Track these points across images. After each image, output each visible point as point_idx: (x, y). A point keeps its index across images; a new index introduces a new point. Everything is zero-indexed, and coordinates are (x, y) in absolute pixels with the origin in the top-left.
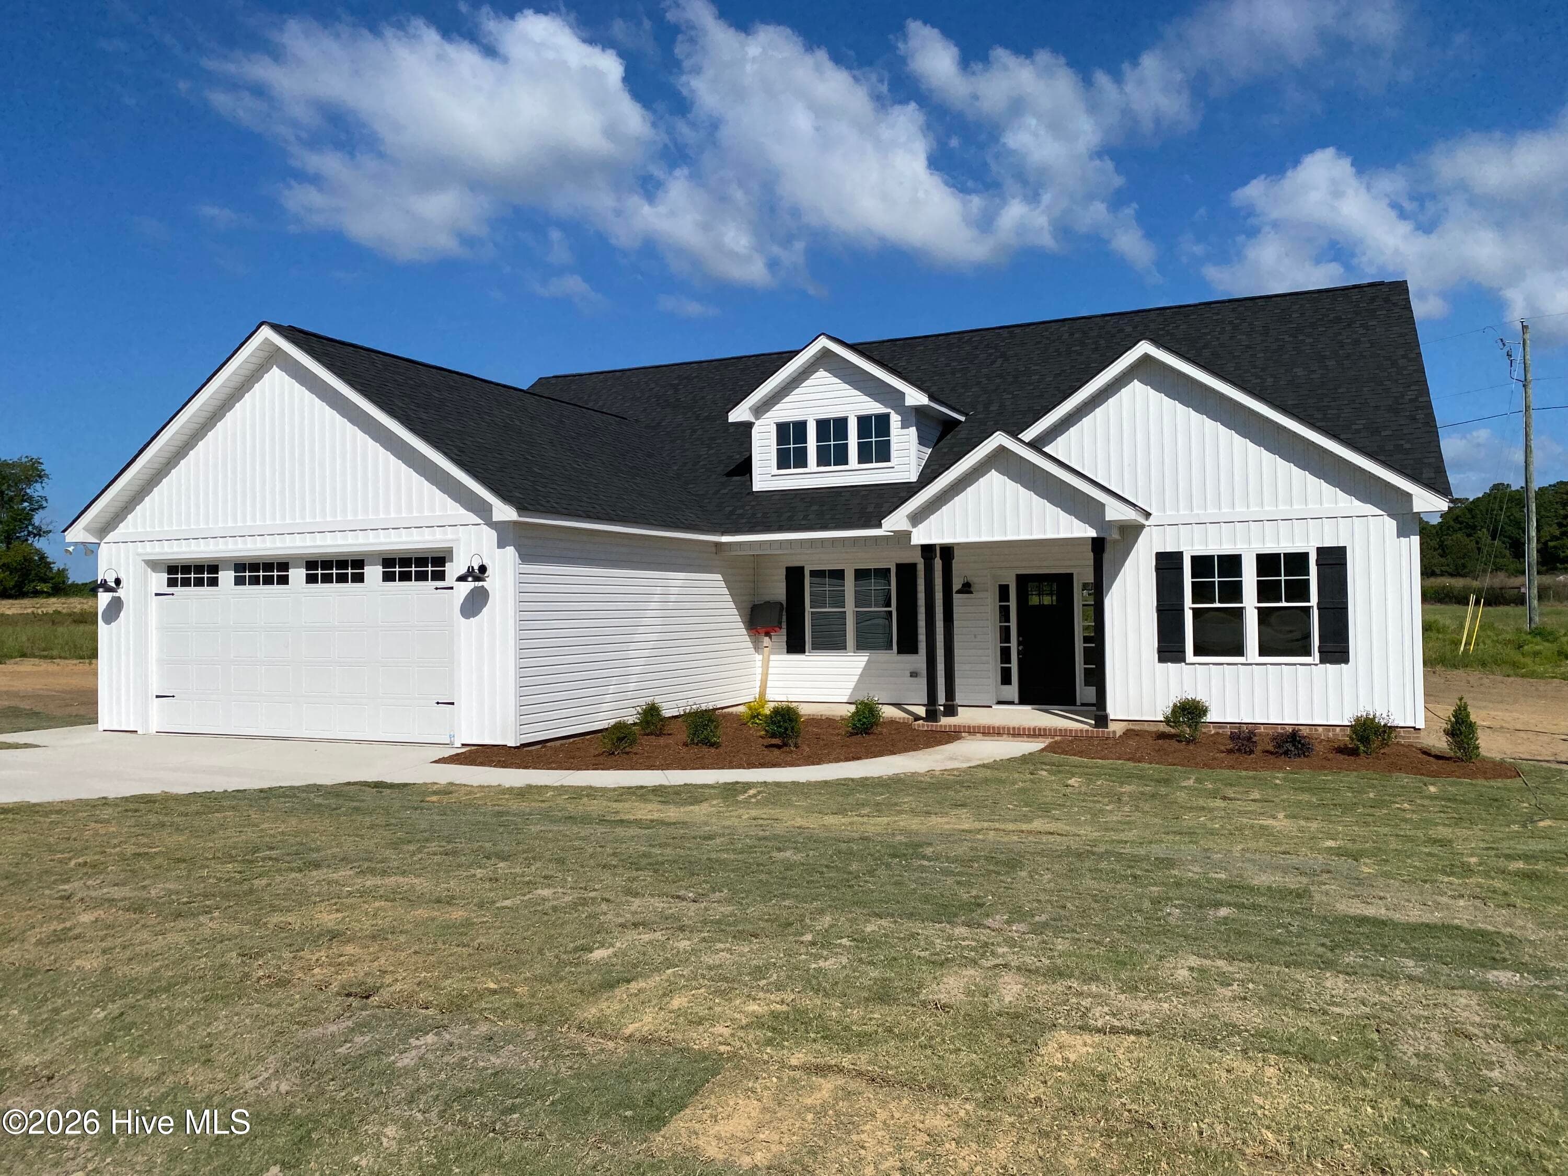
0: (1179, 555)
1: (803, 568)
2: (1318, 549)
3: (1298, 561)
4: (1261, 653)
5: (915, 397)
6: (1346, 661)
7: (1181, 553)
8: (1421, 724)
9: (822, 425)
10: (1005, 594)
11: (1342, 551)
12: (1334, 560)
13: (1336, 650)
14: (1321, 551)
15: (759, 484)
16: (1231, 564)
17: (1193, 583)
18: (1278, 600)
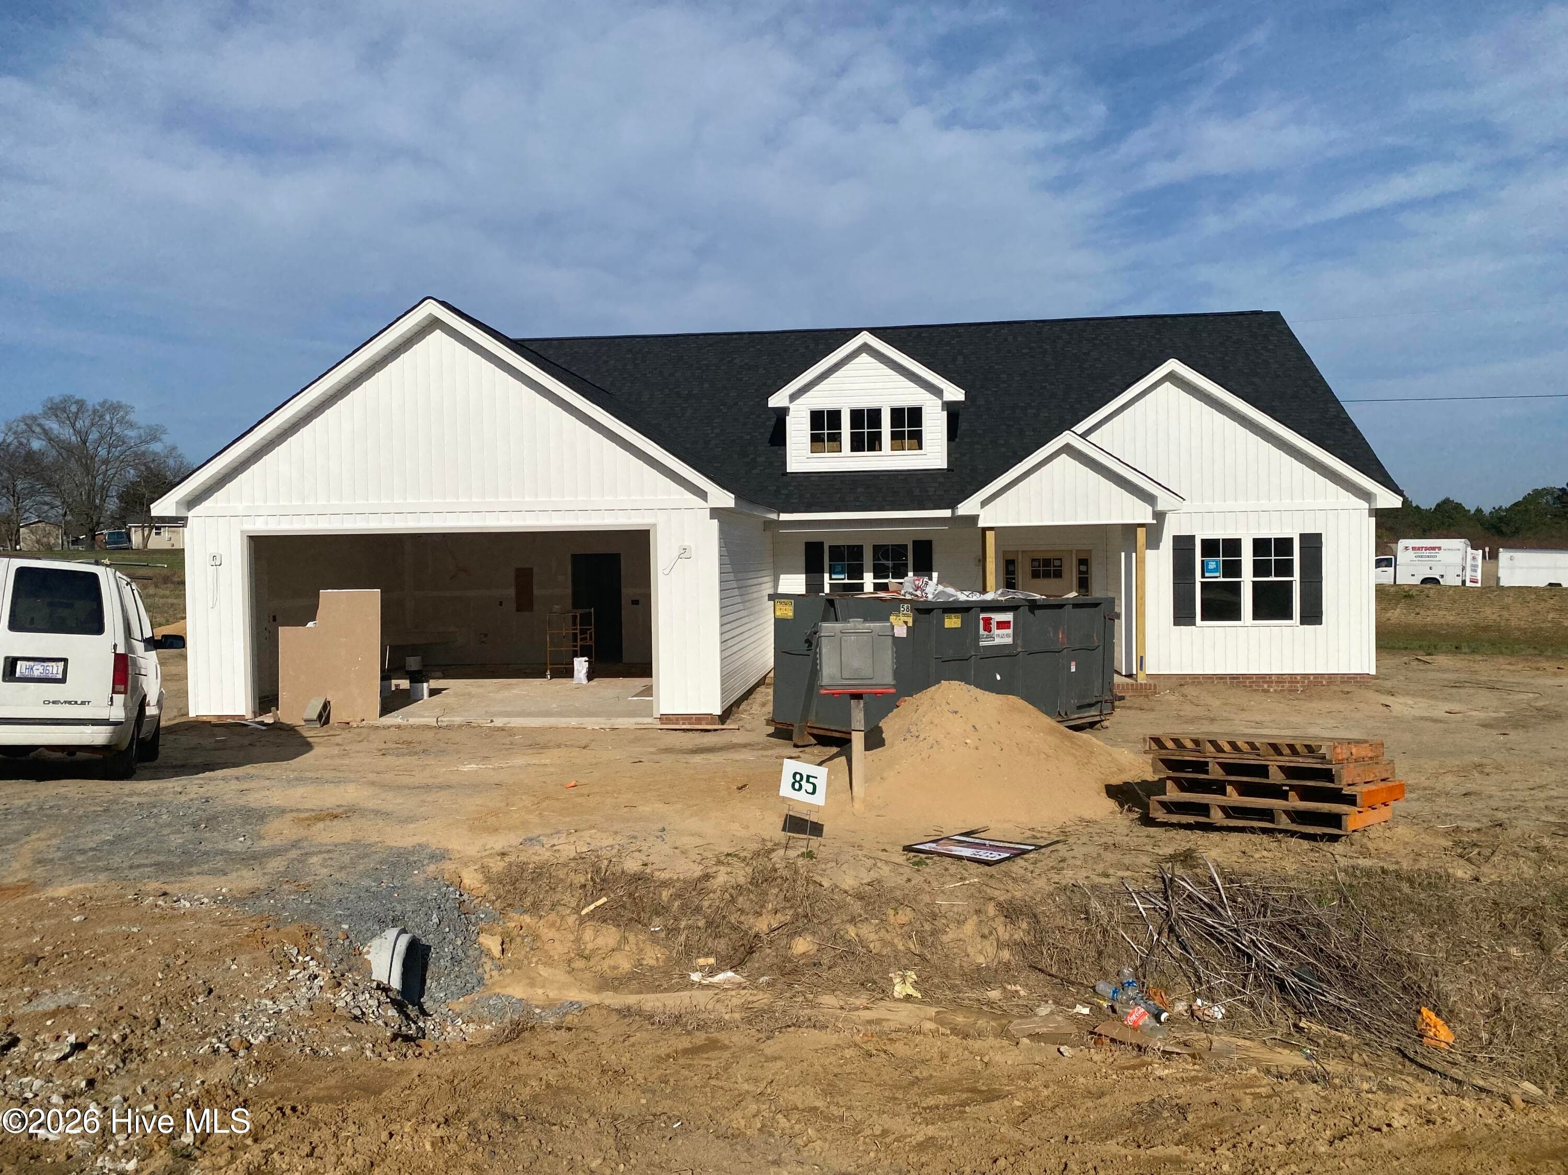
0: (1192, 538)
1: (822, 543)
2: (1301, 535)
3: (1284, 545)
4: (1254, 618)
6: (1320, 622)
7: (1194, 536)
8: (1373, 671)
9: (856, 415)
10: (1011, 568)
11: (1318, 536)
12: (1312, 543)
13: (1312, 615)
14: (1302, 536)
15: (793, 465)
16: (1233, 546)
17: (1203, 561)
18: (1269, 575)
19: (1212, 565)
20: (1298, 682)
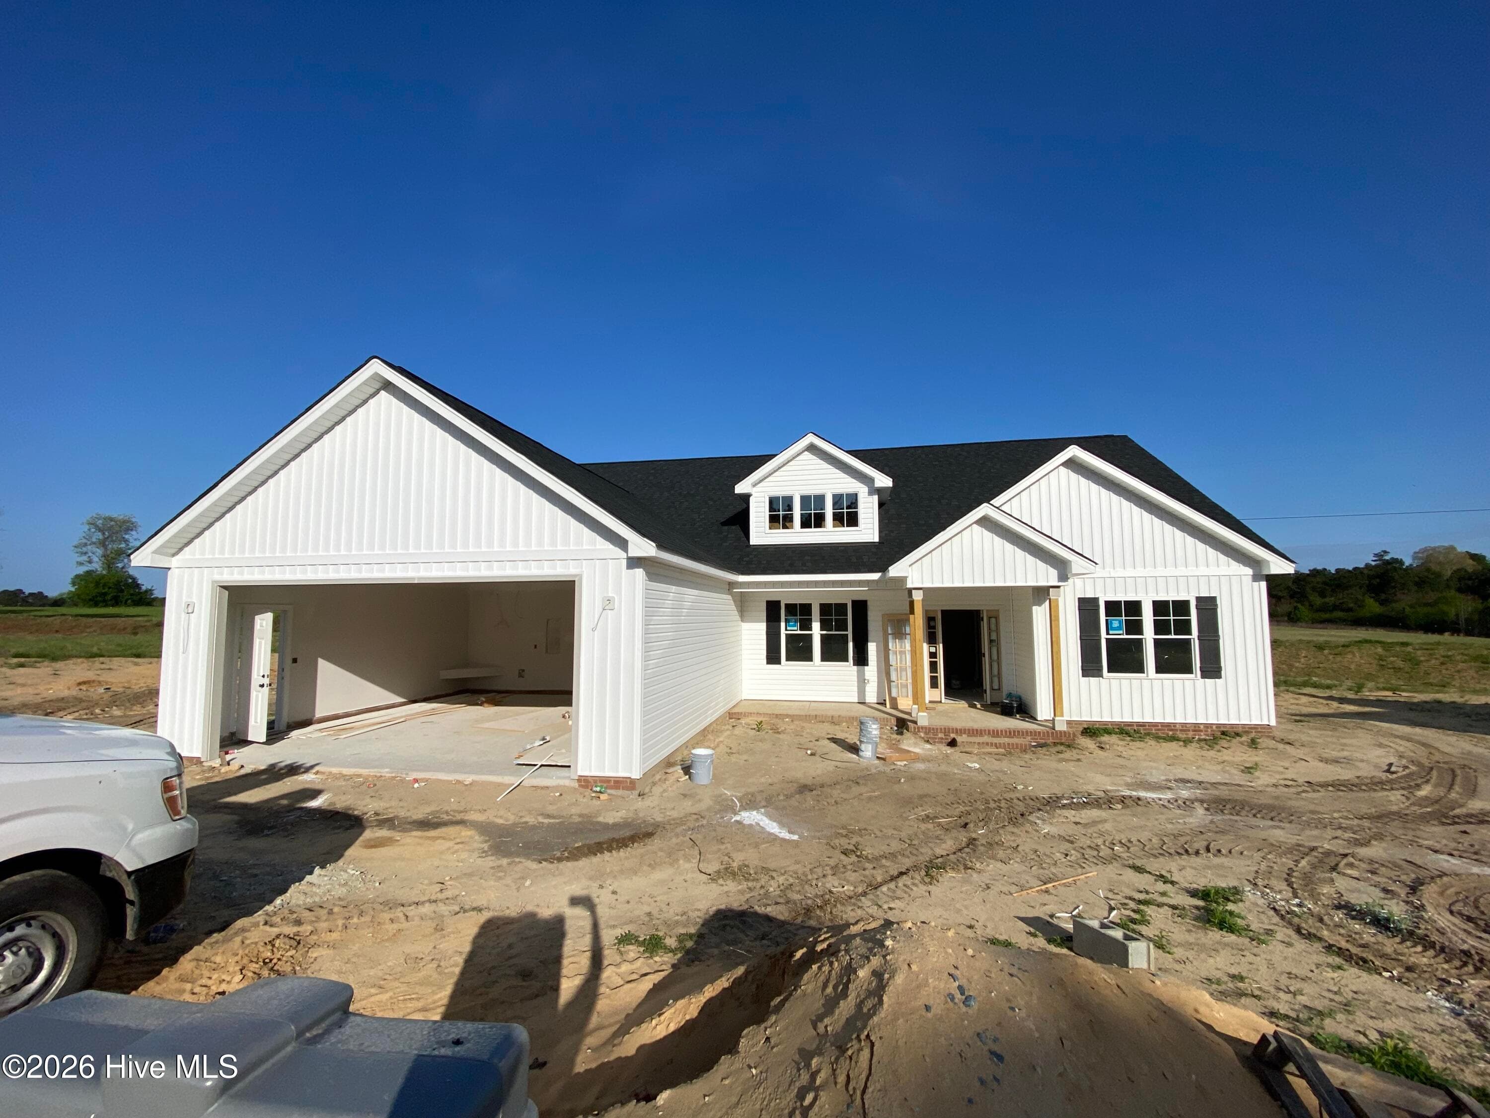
0: (1095, 600)
1: (779, 602)
2: (1197, 598)
3: (1182, 607)
4: (1157, 672)
5: (884, 481)
6: (1220, 677)
7: (1098, 598)
8: (1273, 723)
9: (805, 500)
10: (932, 624)
11: (1213, 600)
12: (1208, 606)
13: (1212, 669)
14: (1199, 599)
15: (755, 540)
16: (1134, 607)
17: (1107, 620)
18: (1169, 633)
19: (1115, 624)
20: (1201, 731)
